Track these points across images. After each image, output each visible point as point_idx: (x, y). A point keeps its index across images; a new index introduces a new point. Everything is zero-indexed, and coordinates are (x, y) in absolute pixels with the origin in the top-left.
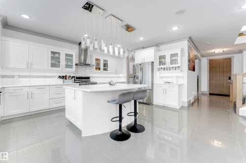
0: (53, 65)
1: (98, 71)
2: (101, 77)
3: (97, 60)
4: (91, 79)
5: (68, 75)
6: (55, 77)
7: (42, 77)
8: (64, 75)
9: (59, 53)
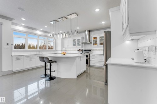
1: (96, 46)
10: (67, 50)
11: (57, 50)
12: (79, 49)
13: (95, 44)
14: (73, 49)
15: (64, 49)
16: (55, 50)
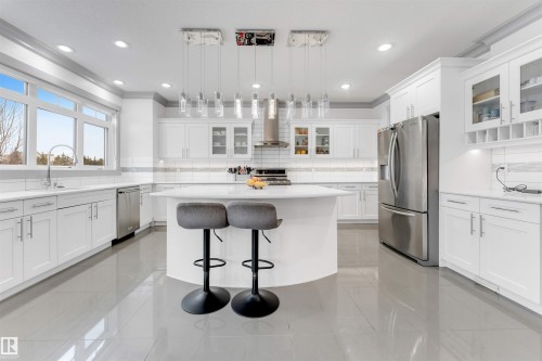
0: (216, 150)
1: (304, 156)
2: (317, 170)
3: (299, 130)
4: (288, 173)
5: (242, 167)
6: (224, 169)
7: (207, 170)
8: (237, 166)
9: (224, 129)
10: (174, 170)
11: (124, 170)
12: (236, 166)
13: (301, 148)
14: (207, 166)
15: (161, 164)
16: (115, 168)
